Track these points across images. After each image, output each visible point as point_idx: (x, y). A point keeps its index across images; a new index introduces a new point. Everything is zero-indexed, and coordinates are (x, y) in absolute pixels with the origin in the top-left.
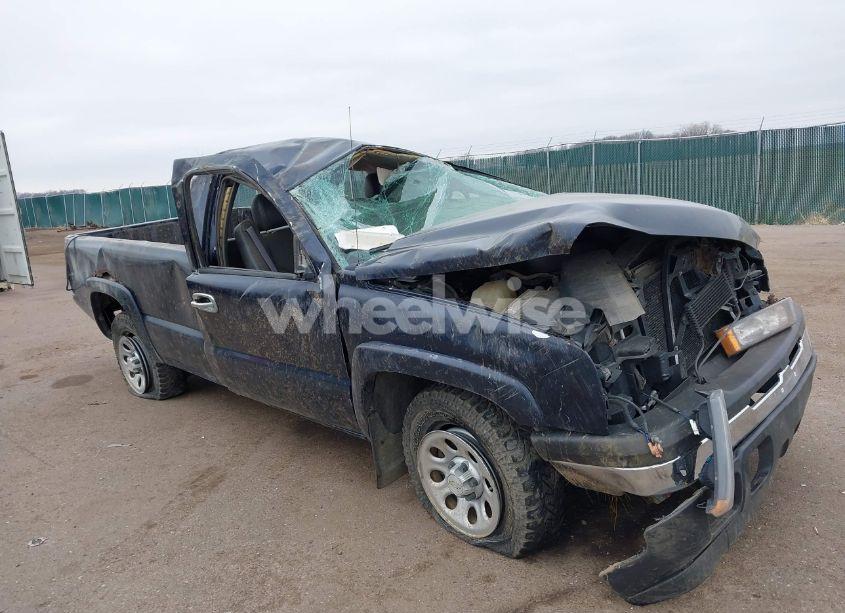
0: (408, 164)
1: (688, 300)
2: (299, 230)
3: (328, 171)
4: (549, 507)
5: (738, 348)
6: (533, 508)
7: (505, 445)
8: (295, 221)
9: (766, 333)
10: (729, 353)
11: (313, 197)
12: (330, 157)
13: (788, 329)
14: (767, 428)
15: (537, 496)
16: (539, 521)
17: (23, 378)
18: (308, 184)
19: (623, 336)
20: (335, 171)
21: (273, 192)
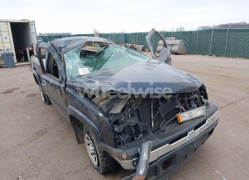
0: (105, 47)
1: (160, 106)
2: (60, 68)
3: (75, 49)
4: (109, 163)
5: (182, 121)
6: (103, 163)
7: (97, 143)
8: (59, 65)
9: (194, 117)
10: (179, 122)
11: (69, 57)
12: (77, 45)
13: (203, 116)
14: (175, 152)
15: (105, 159)
16: (106, 166)
17: (21, 93)
18: (69, 53)
19: (130, 117)
20: (78, 49)
21: (55, 56)
